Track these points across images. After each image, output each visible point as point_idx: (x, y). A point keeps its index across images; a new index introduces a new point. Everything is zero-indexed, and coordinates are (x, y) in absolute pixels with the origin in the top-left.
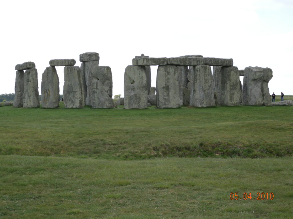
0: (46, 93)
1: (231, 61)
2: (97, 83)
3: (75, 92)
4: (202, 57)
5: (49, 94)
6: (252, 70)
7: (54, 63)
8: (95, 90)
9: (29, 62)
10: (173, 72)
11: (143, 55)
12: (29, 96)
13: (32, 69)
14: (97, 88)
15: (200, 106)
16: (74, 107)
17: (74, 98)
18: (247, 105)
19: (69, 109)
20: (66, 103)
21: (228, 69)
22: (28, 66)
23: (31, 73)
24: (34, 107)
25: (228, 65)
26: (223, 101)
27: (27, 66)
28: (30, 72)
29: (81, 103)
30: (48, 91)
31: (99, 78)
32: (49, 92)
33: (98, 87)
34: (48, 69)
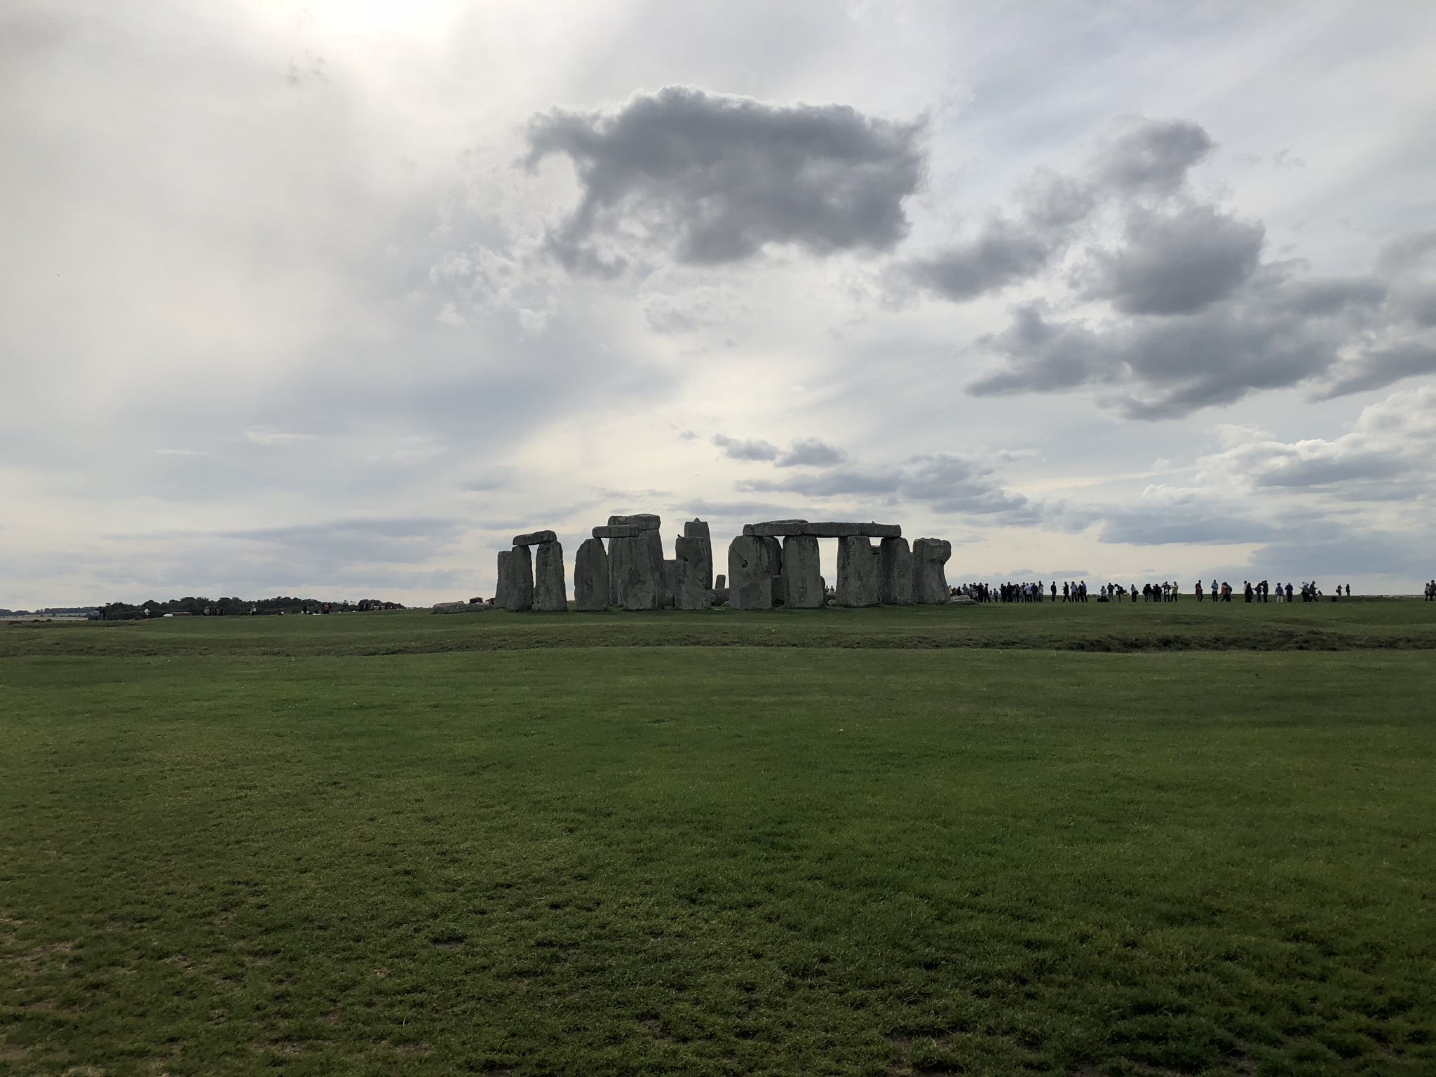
0: (584, 585)
1: (898, 528)
2: (684, 565)
3: (644, 583)
4: (807, 522)
5: (592, 587)
6: (927, 544)
7: (598, 532)
8: (681, 578)
9: (546, 531)
10: (811, 548)
11: (697, 519)
13: (553, 543)
14: (685, 575)
15: (855, 604)
16: (641, 608)
17: (642, 592)
18: (921, 602)
19: (631, 610)
20: (626, 601)
21: (895, 542)
22: (545, 538)
23: (551, 551)
24: (557, 608)
25: (894, 535)
27: (543, 537)
28: (548, 549)
30: (589, 581)
31: (687, 557)
32: (592, 581)
33: (687, 573)
34: (588, 542)
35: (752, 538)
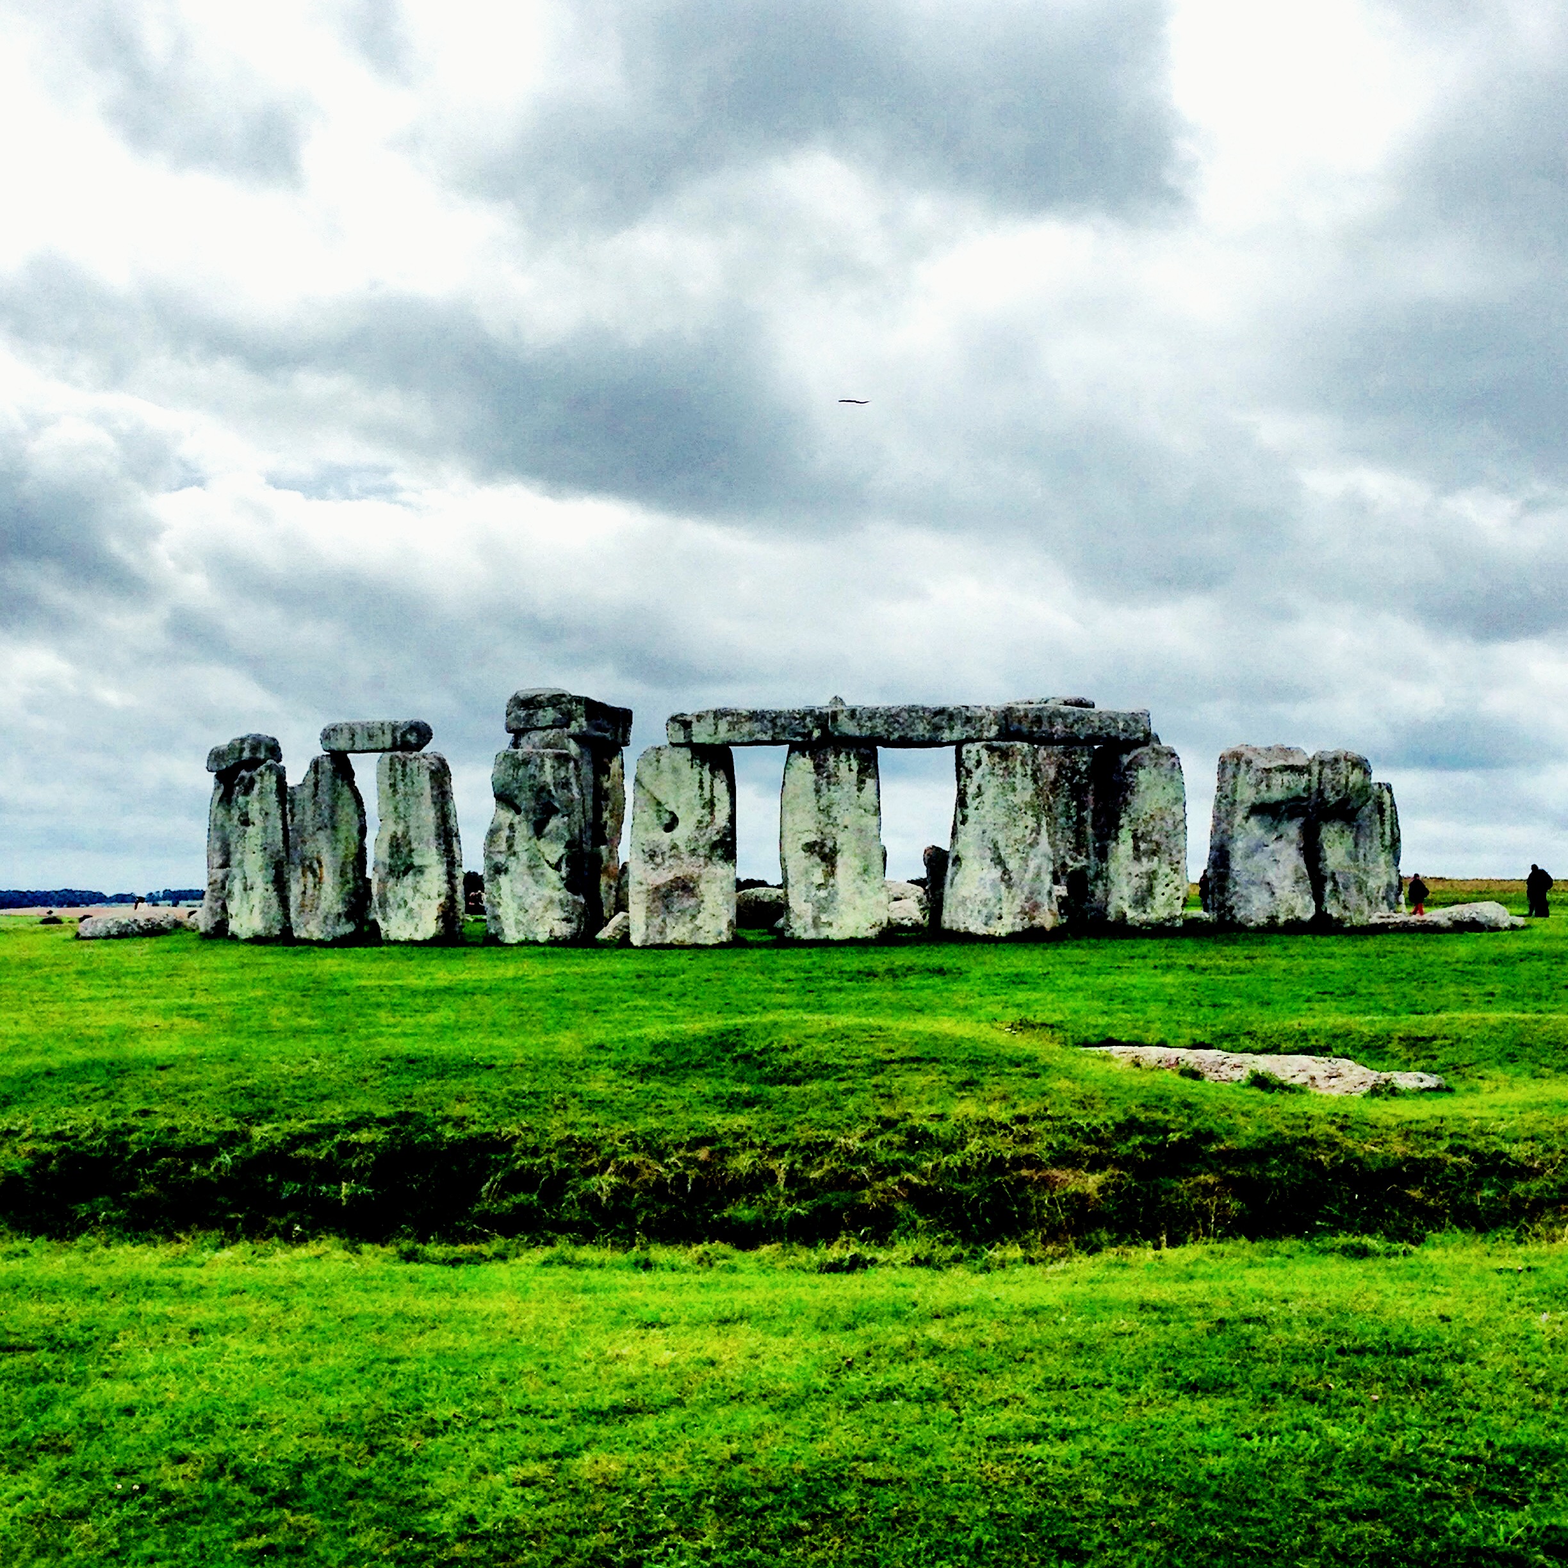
0: (309, 875)
1: (1138, 721)
2: (511, 827)
5: (320, 879)
6: (1249, 762)
7: (340, 742)
8: (501, 859)
10: (853, 776)
12: (247, 889)
13: (263, 767)
14: (510, 851)
15: (983, 932)
16: (418, 937)
17: (418, 895)
18: (1226, 926)
19: (396, 944)
22: (247, 754)
25: (1125, 738)
26: (1102, 908)
27: (241, 752)
29: (447, 915)
30: (316, 865)
31: (518, 804)
33: (517, 848)
35: (687, 753)
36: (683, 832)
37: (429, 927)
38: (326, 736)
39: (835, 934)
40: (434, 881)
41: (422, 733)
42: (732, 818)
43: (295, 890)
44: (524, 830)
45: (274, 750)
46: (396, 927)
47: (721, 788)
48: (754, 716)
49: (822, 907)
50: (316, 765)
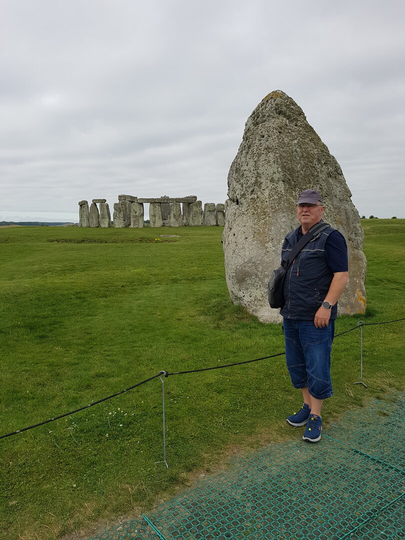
7: (95, 202)
12: (84, 220)
13: (85, 205)
22: (84, 202)
26: (188, 223)
29: (109, 224)
35: (137, 204)
36: (137, 214)
37: (107, 226)
38: (93, 201)
39: (155, 226)
40: (107, 220)
41: (105, 201)
42: (143, 212)
43: (90, 221)
44: (117, 213)
45: (87, 202)
46: (103, 226)
47: (142, 208)
48: (145, 199)
49: (154, 223)
50: (92, 204)
